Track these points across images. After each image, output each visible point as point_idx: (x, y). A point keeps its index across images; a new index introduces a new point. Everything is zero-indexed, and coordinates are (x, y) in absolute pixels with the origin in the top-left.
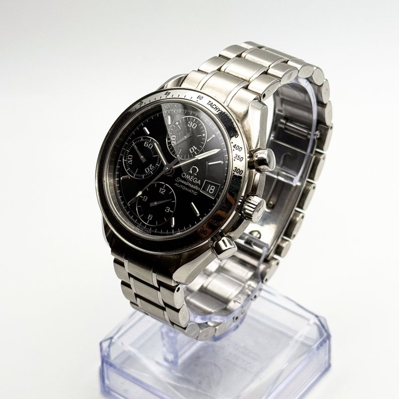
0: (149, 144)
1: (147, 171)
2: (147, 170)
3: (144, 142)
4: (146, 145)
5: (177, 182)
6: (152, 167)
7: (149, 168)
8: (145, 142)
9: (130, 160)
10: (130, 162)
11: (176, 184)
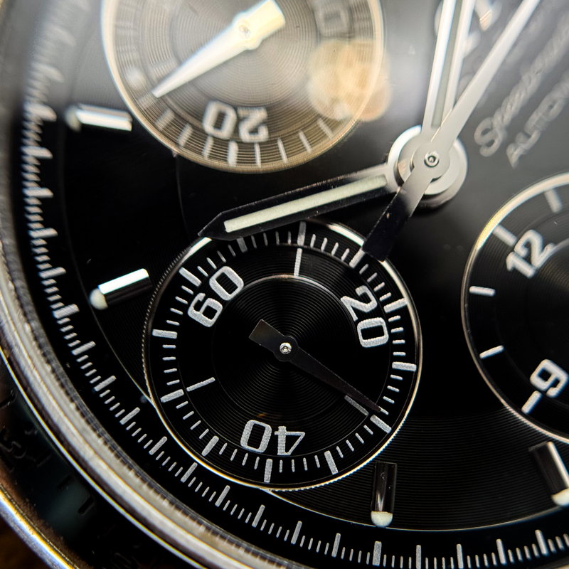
0: (211, 294)
1: (377, 332)
2: (369, 333)
3: (188, 325)
4: (210, 312)
5: (504, 146)
6: (365, 299)
7: (362, 316)
8: (186, 320)
9: (274, 440)
10: (290, 441)
11: (514, 154)
